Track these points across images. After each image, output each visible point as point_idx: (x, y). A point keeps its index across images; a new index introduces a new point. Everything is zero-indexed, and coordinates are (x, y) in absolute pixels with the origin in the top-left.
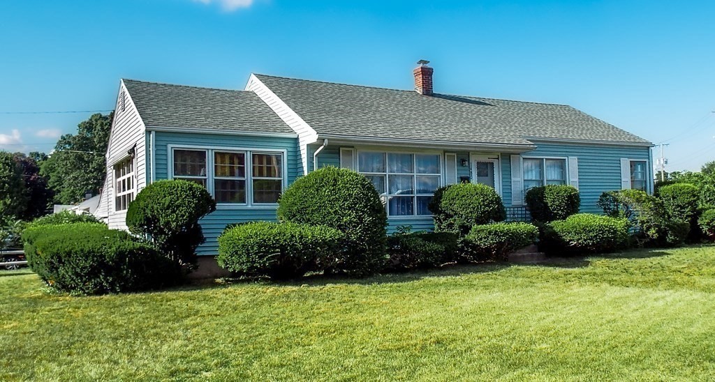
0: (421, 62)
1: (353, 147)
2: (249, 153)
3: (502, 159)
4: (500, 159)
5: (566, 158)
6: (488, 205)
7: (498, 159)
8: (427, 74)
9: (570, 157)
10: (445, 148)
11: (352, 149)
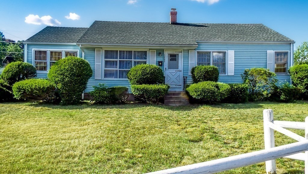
0: (172, 9)
1: (101, 48)
2: (64, 51)
3: (184, 52)
4: (182, 52)
5: (227, 51)
6: (145, 75)
7: (181, 52)
8: (174, 14)
9: (229, 51)
10: (150, 48)
11: (101, 49)
